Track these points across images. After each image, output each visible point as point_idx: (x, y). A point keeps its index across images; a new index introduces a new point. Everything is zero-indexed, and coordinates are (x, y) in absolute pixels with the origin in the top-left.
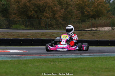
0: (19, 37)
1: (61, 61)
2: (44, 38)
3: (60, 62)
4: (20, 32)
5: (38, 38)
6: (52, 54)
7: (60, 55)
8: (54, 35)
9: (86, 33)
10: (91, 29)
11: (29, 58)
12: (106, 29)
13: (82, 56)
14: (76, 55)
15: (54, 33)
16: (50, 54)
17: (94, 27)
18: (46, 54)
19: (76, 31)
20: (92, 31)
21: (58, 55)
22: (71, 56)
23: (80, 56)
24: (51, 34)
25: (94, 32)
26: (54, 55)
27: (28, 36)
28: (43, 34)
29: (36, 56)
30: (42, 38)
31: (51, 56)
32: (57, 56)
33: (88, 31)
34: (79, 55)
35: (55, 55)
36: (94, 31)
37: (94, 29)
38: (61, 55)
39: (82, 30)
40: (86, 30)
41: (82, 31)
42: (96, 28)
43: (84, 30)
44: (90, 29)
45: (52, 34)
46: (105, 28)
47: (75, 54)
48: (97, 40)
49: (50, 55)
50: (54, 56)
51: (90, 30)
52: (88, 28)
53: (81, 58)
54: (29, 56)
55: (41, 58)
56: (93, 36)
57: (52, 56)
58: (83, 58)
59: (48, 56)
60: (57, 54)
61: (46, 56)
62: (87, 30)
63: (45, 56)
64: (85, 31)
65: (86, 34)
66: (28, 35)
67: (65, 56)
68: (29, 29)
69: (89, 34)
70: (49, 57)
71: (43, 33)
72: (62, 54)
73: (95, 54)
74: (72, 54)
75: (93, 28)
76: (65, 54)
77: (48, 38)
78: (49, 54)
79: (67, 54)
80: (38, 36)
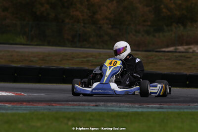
0: (13, 62)
1: (91, 118)
2: (67, 67)
3: (90, 120)
4: (14, 51)
5: (54, 65)
6: (75, 103)
7: (93, 106)
8: (91, 59)
9: (163, 58)
10: (176, 49)
11: (24, 109)
13: (143, 108)
14: (130, 107)
15: (92, 56)
16: (73, 103)
17: (182, 45)
18: (63, 103)
19: (142, 51)
20: (176, 52)
21: (89, 105)
22: (117, 109)
23: (138, 108)
24: (84, 58)
25: (181, 56)
26: (79, 105)
27: (32, 61)
29: (41, 106)
30: (62, 66)
31: (72, 107)
32: (87, 107)
33: (168, 52)
34: (136, 106)
35: (83, 105)
36: (180, 52)
37: (181, 48)
38: (96, 106)
39: (153, 51)
40: (164, 50)
41: (154, 53)
42: (186, 47)
43: (159, 50)
44: (171, 49)
45: (87, 57)
47: (127, 105)
48: (185, 73)
49: (70, 105)
50: (80, 107)
51: (173, 50)
52: (168, 46)
53: (137, 113)
54: (24, 106)
55: (50, 110)
56: (178, 64)
57: (76, 107)
58: (142, 114)
59: (66, 107)
60: (87, 103)
61: (62, 107)
62: (164, 52)
63: (58, 107)
64: (161, 54)
65: (161, 59)
66: (32, 59)
67: (103, 108)
68: (36, 43)
69: (169, 59)
70: (68, 109)
72: (98, 103)
73: (173, 105)
74: (122, 104)
75: (179, 46)
76: (105, 104)
77: (75, 67)
78: (70, 103)
79: (109, 104)
80: (56, 61)
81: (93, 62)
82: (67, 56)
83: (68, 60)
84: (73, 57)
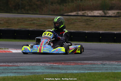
8: (35, 22)
12: (96, 13)
15: (35, 20)
28: (19, 21)
45: (32, 21)
46: (94, 11)
71: (18, 19)
80: (15, 23)
81: (37, 24)
82: (20, 20)
83: (22, 22)
84: (24, 21)
